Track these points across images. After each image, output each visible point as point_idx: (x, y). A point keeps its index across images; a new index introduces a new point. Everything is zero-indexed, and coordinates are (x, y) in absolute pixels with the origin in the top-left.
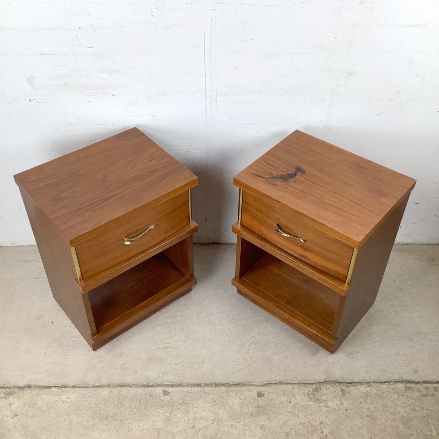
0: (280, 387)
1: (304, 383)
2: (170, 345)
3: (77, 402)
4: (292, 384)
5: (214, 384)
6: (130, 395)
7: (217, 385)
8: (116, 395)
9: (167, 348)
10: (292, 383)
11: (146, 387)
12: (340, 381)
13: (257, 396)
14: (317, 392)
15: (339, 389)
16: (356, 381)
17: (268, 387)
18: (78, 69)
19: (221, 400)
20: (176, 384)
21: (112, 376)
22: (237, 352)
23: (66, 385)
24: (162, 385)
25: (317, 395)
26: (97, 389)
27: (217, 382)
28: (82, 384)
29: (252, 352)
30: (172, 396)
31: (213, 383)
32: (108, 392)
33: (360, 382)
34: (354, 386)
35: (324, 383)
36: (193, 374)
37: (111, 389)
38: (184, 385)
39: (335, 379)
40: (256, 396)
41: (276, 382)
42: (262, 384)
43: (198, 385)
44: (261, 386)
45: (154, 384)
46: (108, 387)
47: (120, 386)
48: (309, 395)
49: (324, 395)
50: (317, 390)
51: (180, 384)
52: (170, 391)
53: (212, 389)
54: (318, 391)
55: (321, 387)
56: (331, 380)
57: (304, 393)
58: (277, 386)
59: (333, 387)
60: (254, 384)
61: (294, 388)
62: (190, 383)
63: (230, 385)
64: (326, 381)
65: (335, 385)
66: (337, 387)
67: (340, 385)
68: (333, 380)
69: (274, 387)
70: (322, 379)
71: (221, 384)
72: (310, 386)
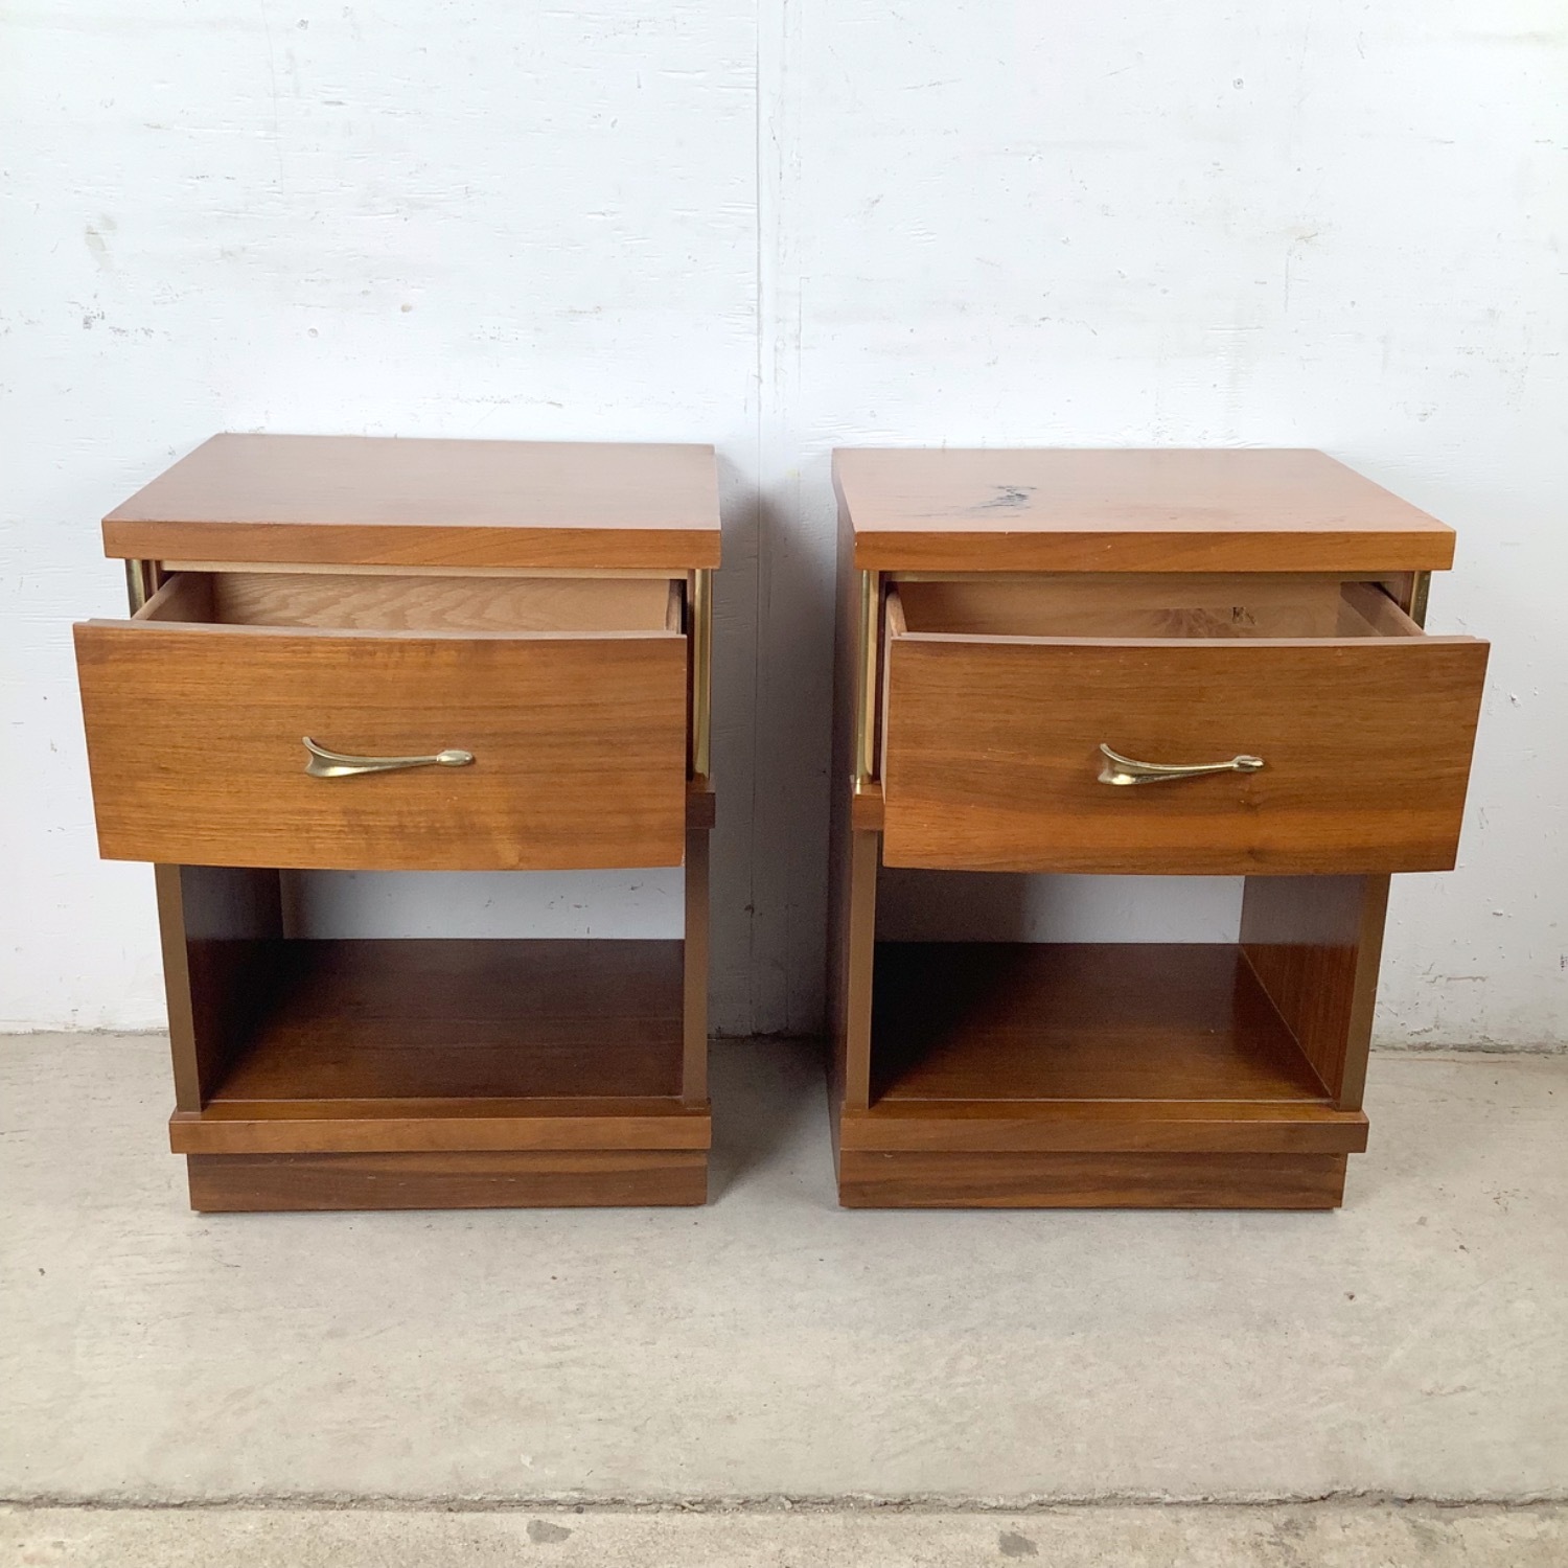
0: (1111, 1517)
1: (1226, 1504)
2: (574, 1354)
3: (99, 1560)
4: (1167, 1504)
5: (787, 1499)
6: (367, 1538)
7: (799, 1503)
8: (300, 1536)
9: (560, 1365)
10: (1168, 1499)
11: (450, 1510)
12: (1404, 1491)
13: (1001, 1549)
14: (1297, 1535)
15: (1403, 1526)
16: (1479, 1492)
17: (1053, 1518)
18: (281, 193)
19: (821, 1562)
20: (596, 1498)
21: (289, 1463)
22: (894, 1382)
23: (60, 1493)
24: (526, 1504)
25: (1299, 1550)
26: (206, 1513)
27: (798, 1491)
28: (137, 1491)
29: (964, 1385)
30: (577, 1545)
31: (779, 1495)
32: (259, 1526)
33: (1501, 1498)
34: (1476, 1517)
35: (1327, 1502)
36: (682, 1458)
37: (272, 1515)
38: (637, 1506)
39: (1375, 1485)
40: (995, 1548)
41: (1089, 1496)
42: (1021, 1504)
43: (709, 1505)
44: (1016, 1510)
45: (489, 1498)
46: (262, 1509)
47: (319, 1501)
48: (1257, 1546)
49: (1331, 1548)
50: (1297, 1528)
51: (618, 1498)
52: (568, 1526)
53: (778, 1519)
54: (1300, 1532)
55: (1315, 1519)
56: (1361, 1491)
57: (1233, 1542)
58: (1098, 1512)
59: (1373, 1518)
60: (985, 1504)
61: (1182, 1519)
62: (669, 1494)
63: (865, 1507)
64: (1334, 1493)
65: (1380, 1512)
66: (1392, 1518)
67: (1404, 1511)
68: (1366, 1489)
69: (1081, 1518)
70: (1314, 1485)
71: (818, 1504)
72: (1259, 1514)
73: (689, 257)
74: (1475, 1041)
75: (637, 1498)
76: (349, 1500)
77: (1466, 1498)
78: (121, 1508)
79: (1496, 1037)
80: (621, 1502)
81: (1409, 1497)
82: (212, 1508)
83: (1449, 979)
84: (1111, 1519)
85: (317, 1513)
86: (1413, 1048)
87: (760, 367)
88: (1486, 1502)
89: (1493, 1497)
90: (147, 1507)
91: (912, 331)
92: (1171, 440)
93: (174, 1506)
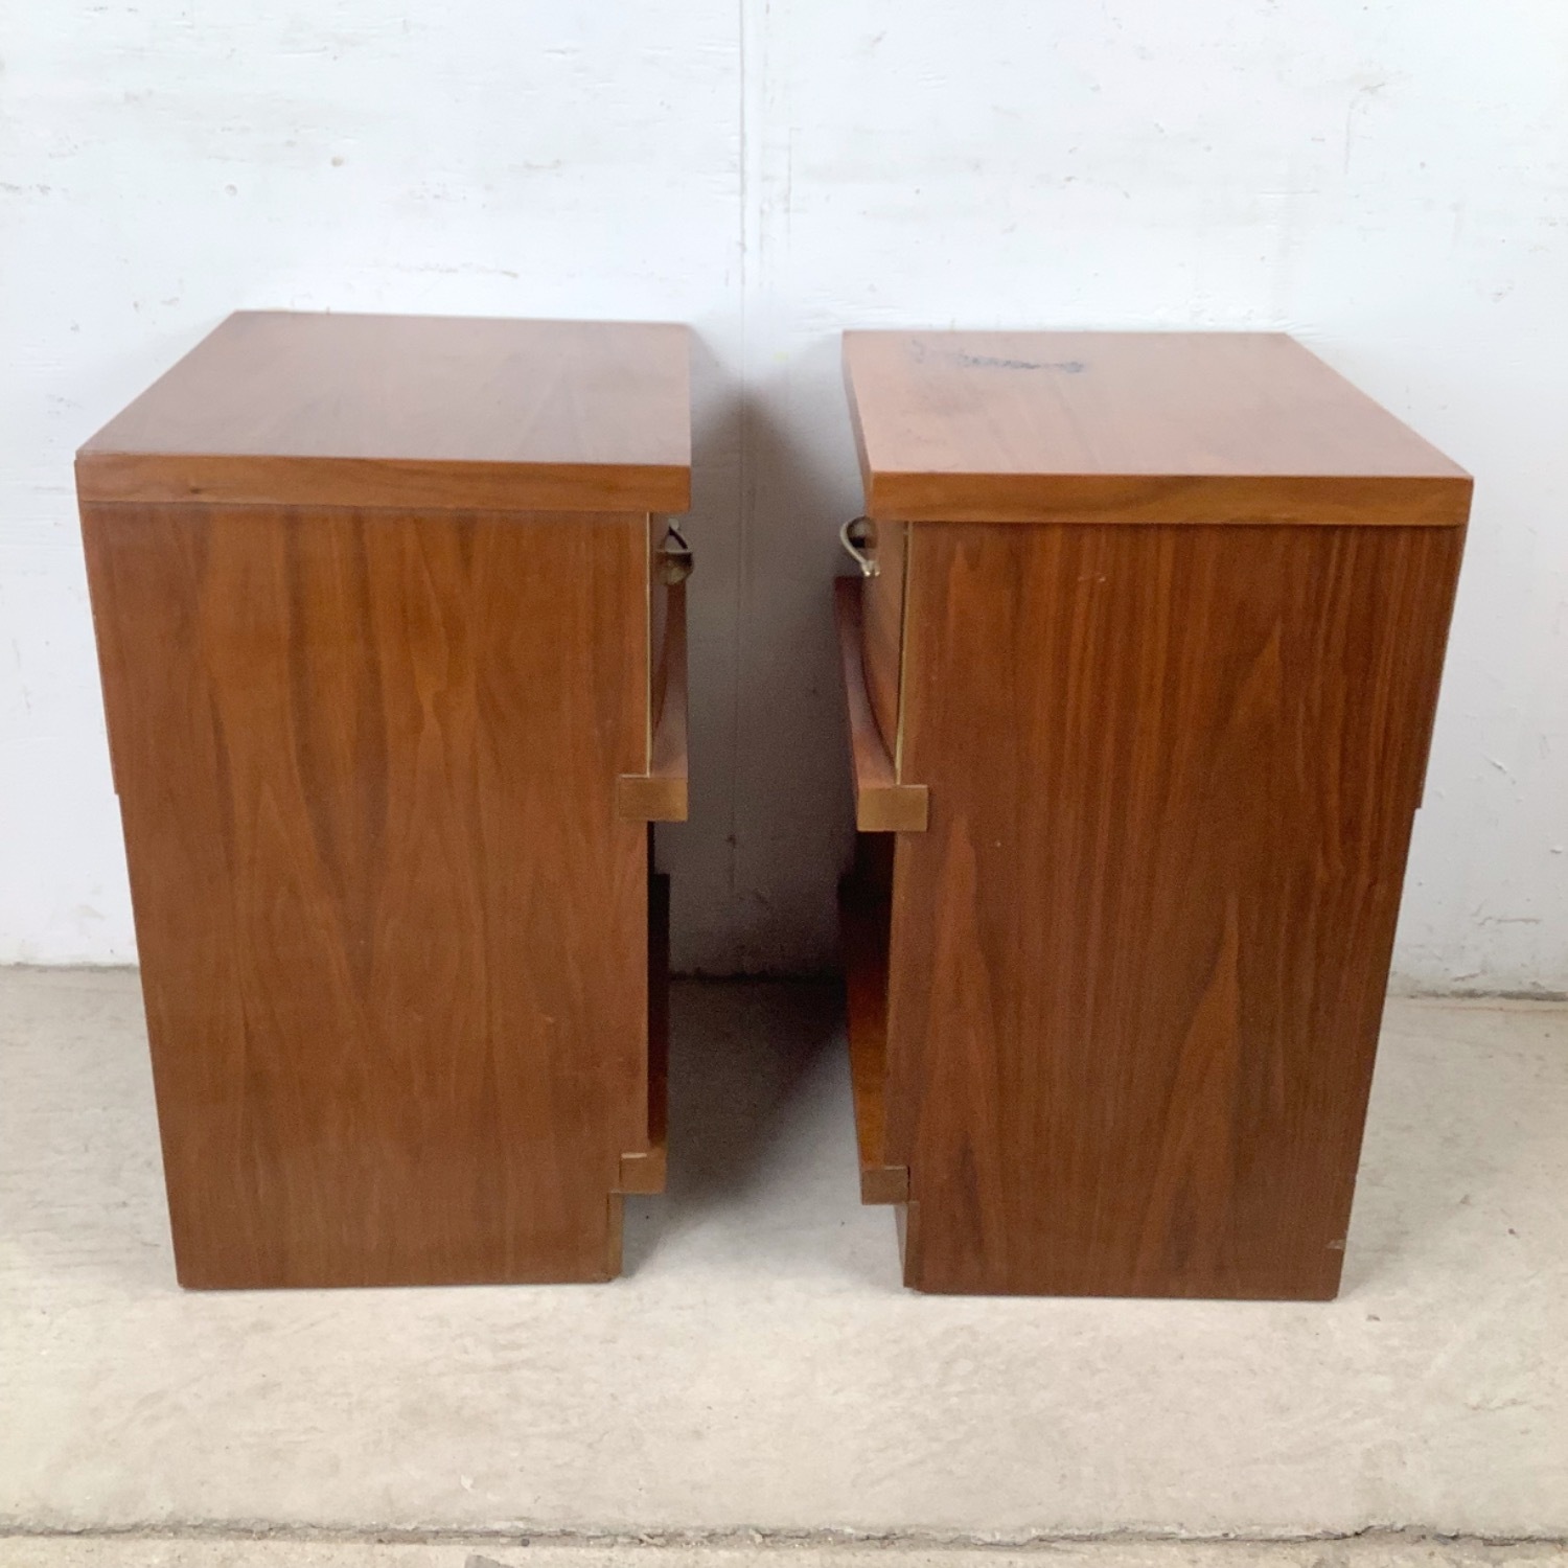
0: (1120, 1555)
1: (1249, 1541)
2: (526, 1354)
4: (1183, 1541)
5: (757, 1531)
7: (771, 1537)
9: (508, 1367)
10: (1184, 1534)
11: (380, 1541)
12: (1448, 1526)
16: (1532, 1528)
17: (1055, 1556)
18: (191, 27)
20: (544, 1529)
21: (202, 1484)
22: (881, 1391)
24: (465, 1536)
26: (108, 1543)
27: (769, 1522)
28: (32, 1515)
29: (958, 1394)
31: (747, 1527)
32: (167, 1558)
33: (1556, 1536)
34: (1527, 1557)
35: (1362, 1539)
36: (642, 1482)
37: (181, 1545)
38: (589, 1538)
39: (1415, 1520)
41: (1096, 1531)
42: (1020, 1539)
43: (670, 1538)
44: (1014, 1546)
45: (424, 1528)
46: (170, 1538)
47: (234, 1529)
51: (569, 1529)
52: (512, 1562)
53: (747, 1556)
55: (1348, 1559)
56: (1400, 1526)
58: (1105, 1549)
59: (1412, 1557)
60: (979, 1539)
61: (1200, 1560)
62: (625, 1526)
63: (844, 1541)
64: (1370, 1527)
65: (1421, 1550)
66: (1435, 1559)
67: (1447, 1549)
68: (1405, 1524)
69: (1086, 1557)
70: (1347, 1517)
71: (792, 1537)
72: (1285, 1552)
73: (662, 103)
74: (1526, 987)
75: (589, 1530)
76: (267, 1528)
77: (1516, 1536)
78: (13, 1534)
79: (1549, 984)
80: (570, 1534)
81: (1453, 1534)
82: (113, 1536)
83: (1500, 921)
84: (1120, 1558)
85: (231, 1543)
86: (1457, 994)
87: (743, 232)
88: (1539, 1539)
89: (1548, 1535)
90: (41, 1534)
91: (918, 192)
92: (1211, 320)
93: (72, 1533)
